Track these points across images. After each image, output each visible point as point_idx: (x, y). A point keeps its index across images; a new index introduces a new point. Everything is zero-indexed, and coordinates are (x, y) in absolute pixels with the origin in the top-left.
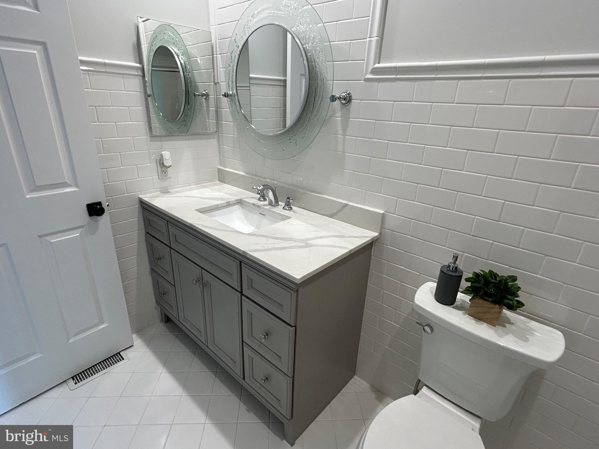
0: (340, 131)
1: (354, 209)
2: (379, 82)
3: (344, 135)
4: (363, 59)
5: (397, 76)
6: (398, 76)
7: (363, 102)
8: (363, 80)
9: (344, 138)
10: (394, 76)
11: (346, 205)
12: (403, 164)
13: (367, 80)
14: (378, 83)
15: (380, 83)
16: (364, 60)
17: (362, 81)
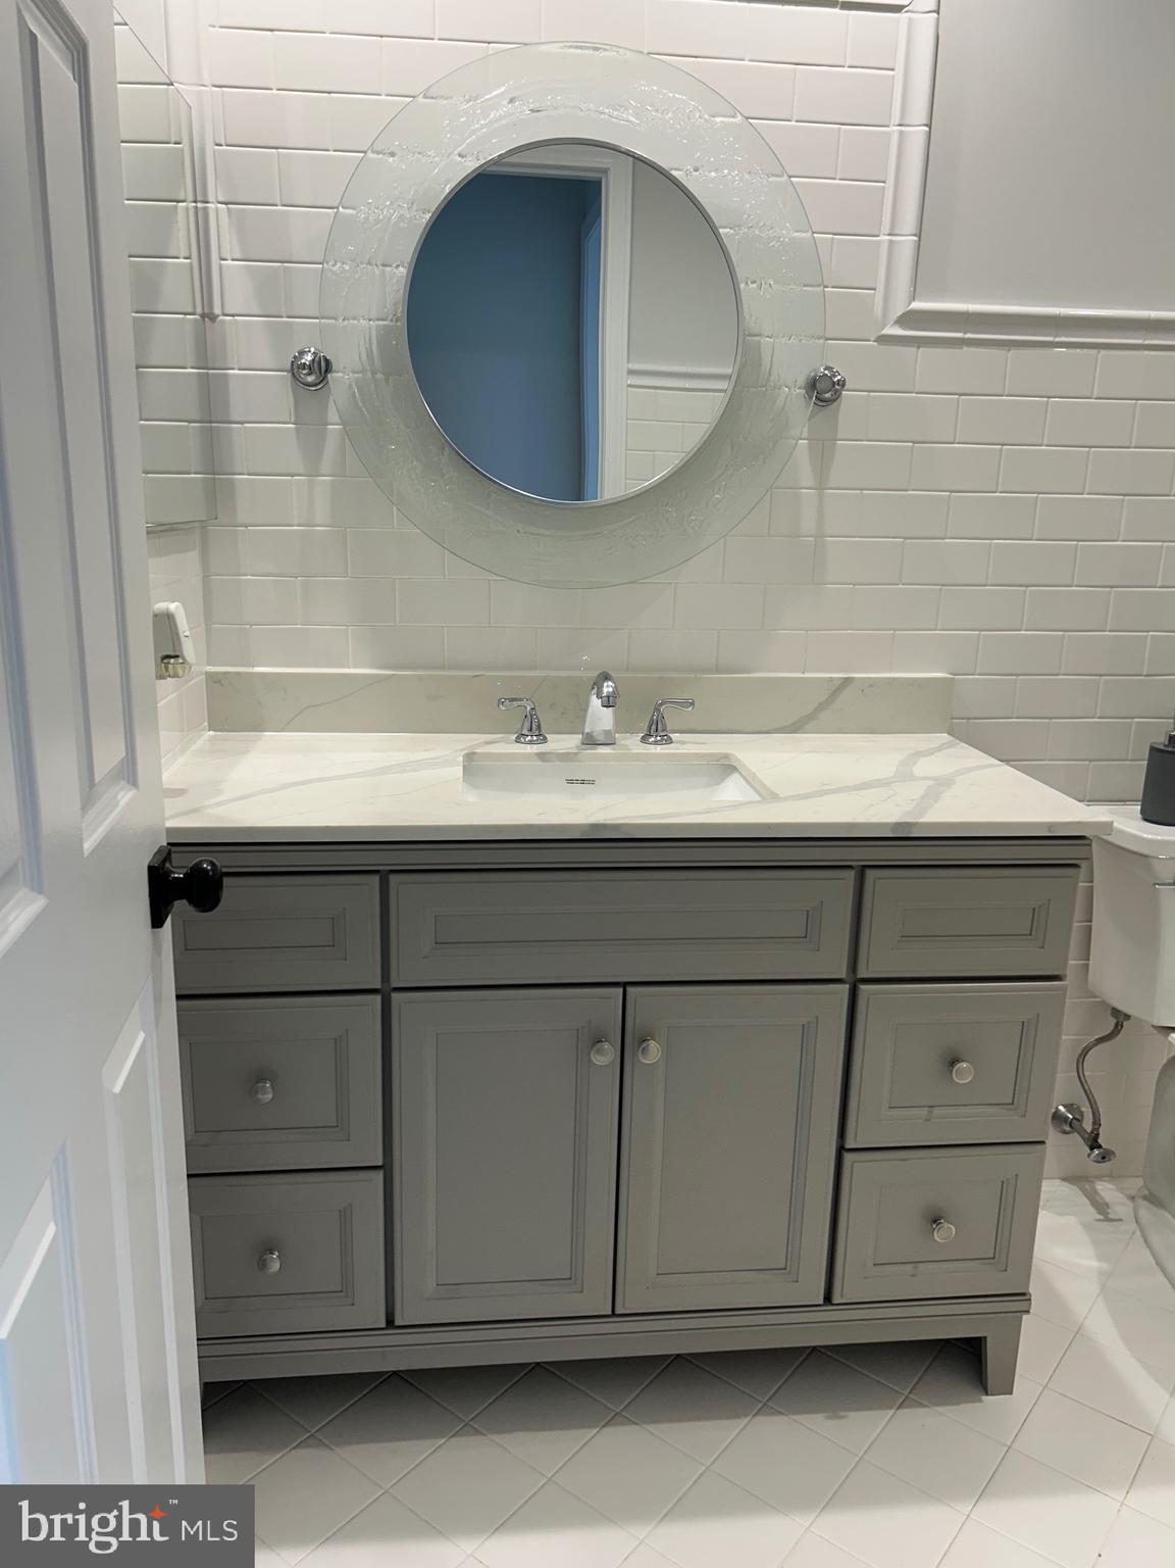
0: (806, 476)
1: (871, 686)
2: (918, 347)
3: (821, 485)
4: (874, 286)
5: (965, 333)
6: (969, 335)
7: (874, 397)
8: (872, 339)
9: (821, 498)
10: (960, 335)
11: (847, 681)
12: (990, 545)
13: (884, 340)
14: (914, 349)
15: (921, 349)
16: (875, 289)
17: (869, 341)
